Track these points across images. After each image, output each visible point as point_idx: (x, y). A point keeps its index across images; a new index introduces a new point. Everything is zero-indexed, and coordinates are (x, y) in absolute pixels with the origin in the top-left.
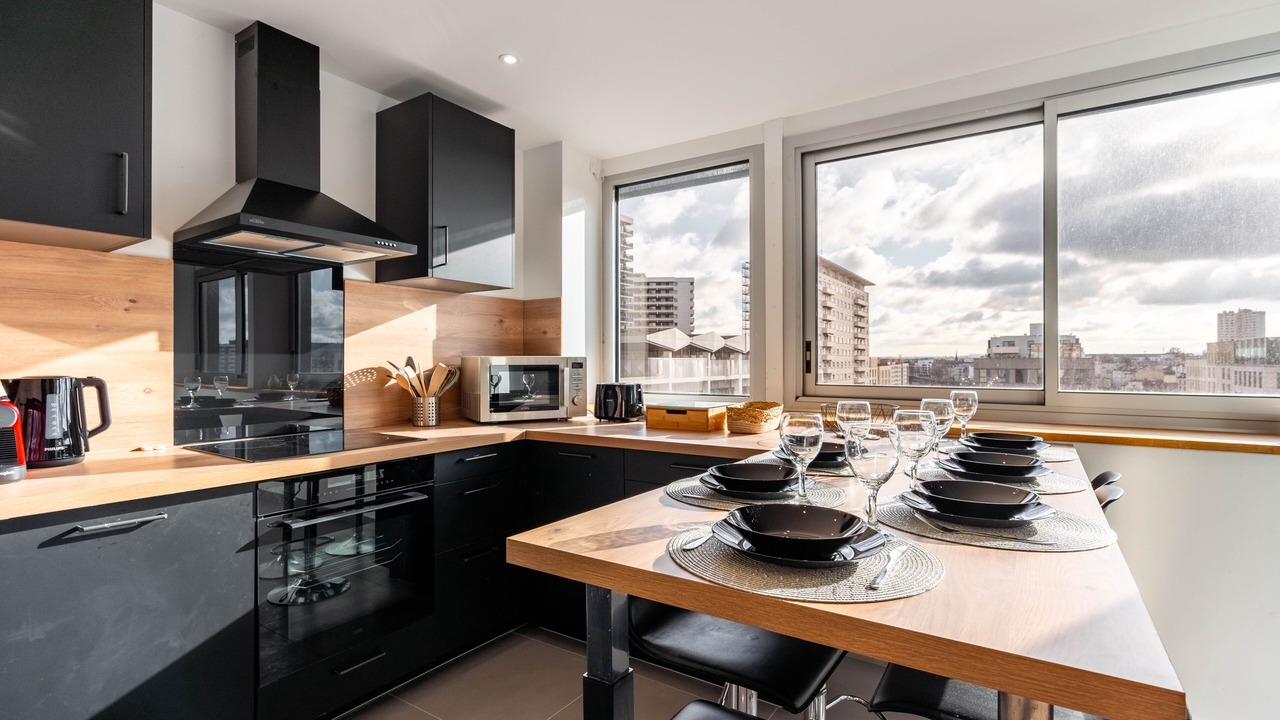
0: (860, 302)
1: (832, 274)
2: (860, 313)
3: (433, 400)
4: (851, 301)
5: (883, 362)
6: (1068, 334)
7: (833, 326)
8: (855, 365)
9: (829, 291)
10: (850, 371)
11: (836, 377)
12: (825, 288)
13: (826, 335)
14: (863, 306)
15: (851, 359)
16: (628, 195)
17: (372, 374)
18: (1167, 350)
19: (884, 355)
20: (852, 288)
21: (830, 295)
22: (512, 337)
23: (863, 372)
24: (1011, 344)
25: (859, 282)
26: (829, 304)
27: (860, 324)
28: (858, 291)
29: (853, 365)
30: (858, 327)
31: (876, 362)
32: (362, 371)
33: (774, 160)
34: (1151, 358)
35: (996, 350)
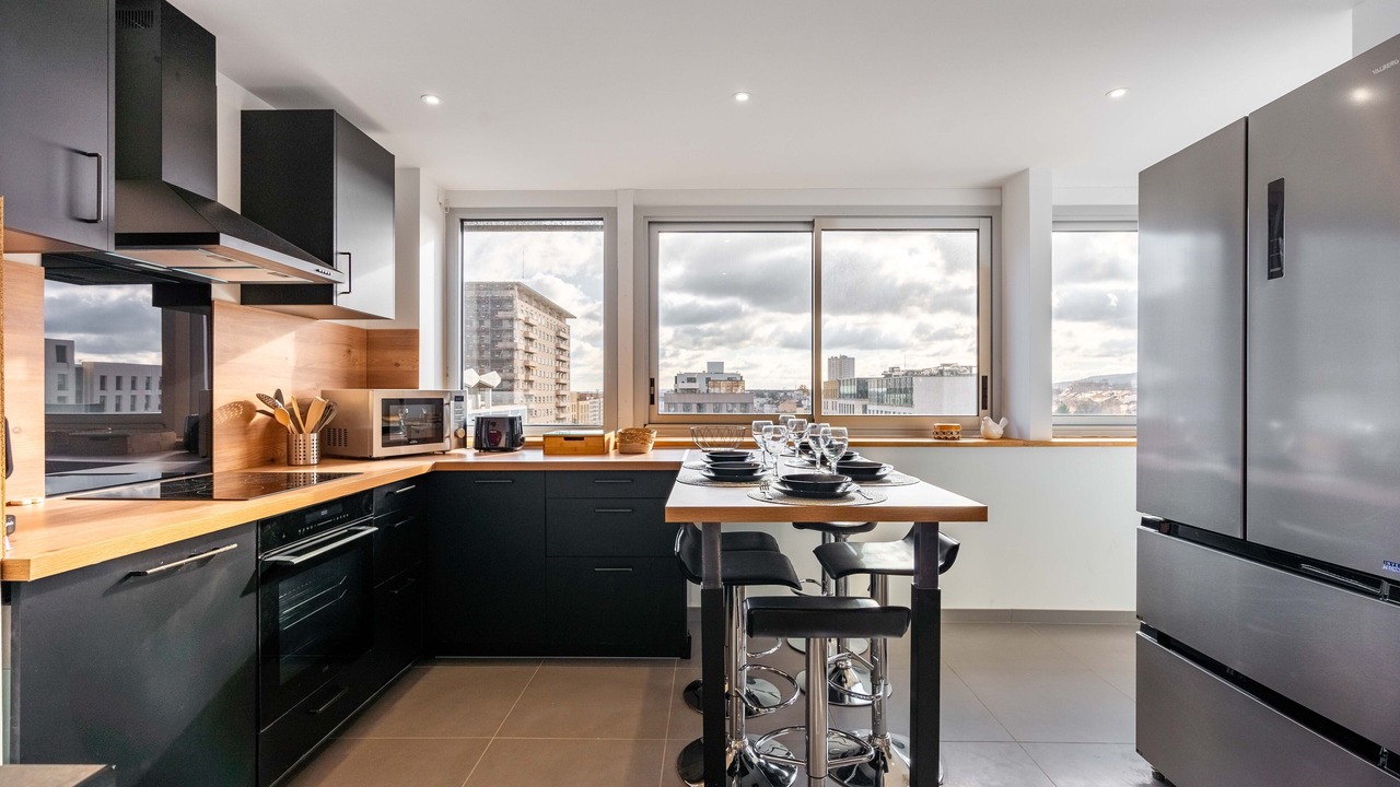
0: (562, 334)
1: (534, 303)
2: (562, 346)
3: (315, 436)
4: (553, 333)
5: (582, 397)
6: (735, 371)
7: (535, 359)
8: (556, 400)
9: (531, 321)
10: (551, 406)
11: (538, 412)
12: (527, 318)
13: (528, 368)
14: (564, 339)
15: (553, 394)
16: (471, 228)
17: (238, 408)
18: (798, 387)
19: (583, 390)
20: (554, 320)
21: (532, 326)
22: (357, 368)
23: (564, 407)
24: (691, 380)
25: (561, 314)
26: (531, 335)
27: (562, 358)
28: (560, 323)
29: (555, 400)
30: (560, 361)
31: (576, 397)
32: (230, 405)
33: (626, 222)
34: (789, 394)
35: (681, 386)
